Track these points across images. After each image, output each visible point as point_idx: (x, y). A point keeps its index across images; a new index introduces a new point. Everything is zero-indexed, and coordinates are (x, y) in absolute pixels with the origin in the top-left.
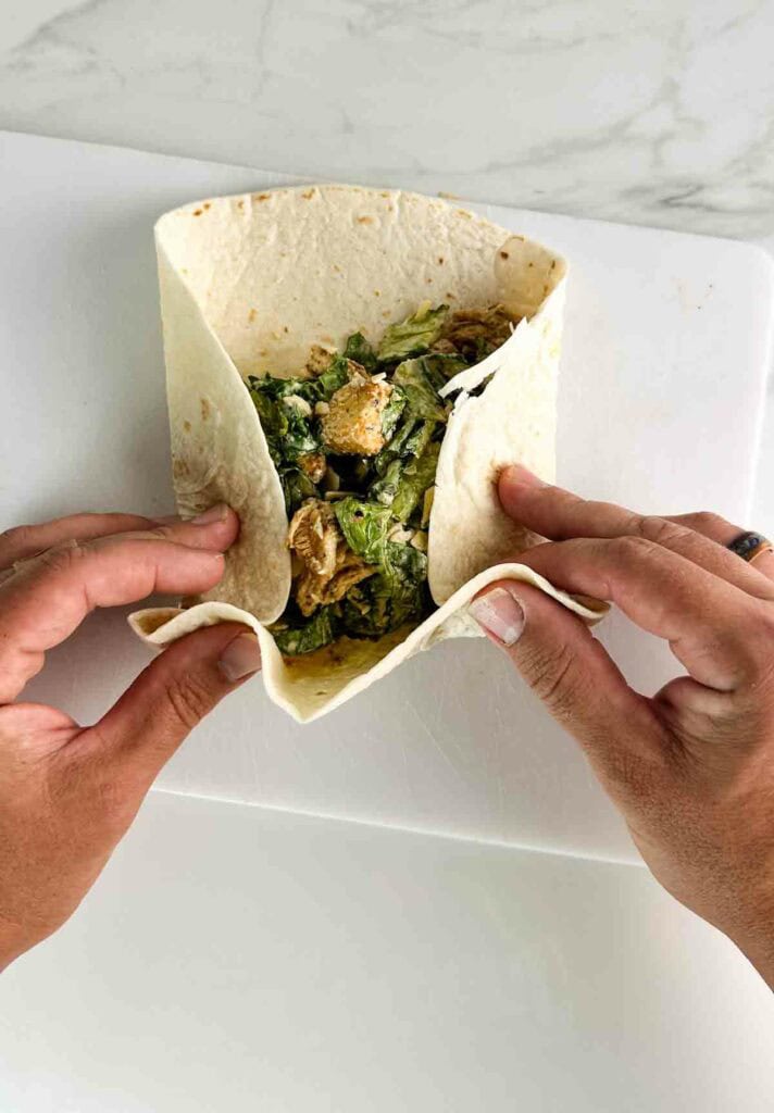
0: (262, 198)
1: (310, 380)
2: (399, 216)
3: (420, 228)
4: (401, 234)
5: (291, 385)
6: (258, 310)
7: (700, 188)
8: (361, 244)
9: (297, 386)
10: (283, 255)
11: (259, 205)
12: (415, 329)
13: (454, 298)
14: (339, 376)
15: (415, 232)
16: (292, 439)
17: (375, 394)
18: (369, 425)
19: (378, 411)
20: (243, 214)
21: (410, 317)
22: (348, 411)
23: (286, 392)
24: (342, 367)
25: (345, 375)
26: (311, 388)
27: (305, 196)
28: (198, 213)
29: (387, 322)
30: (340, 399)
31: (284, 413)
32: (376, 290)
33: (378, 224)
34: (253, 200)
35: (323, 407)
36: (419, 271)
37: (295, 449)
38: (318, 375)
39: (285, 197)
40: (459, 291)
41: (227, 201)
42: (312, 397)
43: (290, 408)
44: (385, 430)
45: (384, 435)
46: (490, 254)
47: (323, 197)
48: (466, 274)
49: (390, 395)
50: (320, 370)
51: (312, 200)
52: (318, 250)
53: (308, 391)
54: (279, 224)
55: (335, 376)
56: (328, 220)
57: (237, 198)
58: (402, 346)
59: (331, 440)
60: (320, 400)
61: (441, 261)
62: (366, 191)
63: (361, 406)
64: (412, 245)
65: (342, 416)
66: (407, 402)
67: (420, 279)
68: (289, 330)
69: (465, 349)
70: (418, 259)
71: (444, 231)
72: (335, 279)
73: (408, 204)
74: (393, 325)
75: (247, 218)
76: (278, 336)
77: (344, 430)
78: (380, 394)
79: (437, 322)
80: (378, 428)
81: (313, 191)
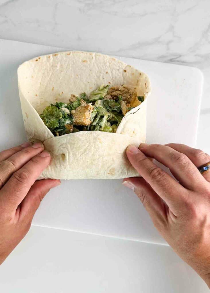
0: (56, 55)
1: (70, 104)
2: (95, 61)
3: (101, 63)
4: (95, 65)
5: (64, 104)
6: (54, 87)
7: (180, 56)
8: (84, 68)
9: (66, 105)
10: (62, 71)
11: (55, 57)
12: (100, 92)
13: (111, 83)
14: (78, 103)
15: (99, 64)
16: (63, 120)
17: (89, 108)
18: (87, 117)
19: (89, 113)
20: (50, 60)
21: (98, 89)
22: (81, 113)
23: (63, 107)
24: (79, 101)
25: (80, 103)
26: (70, 106)
27: (68, 54)
28: (37, 60)
29: (91, 90)
30: (79, 109)
31: (61, 112)
32: (89, 81)
33: (89, 62)
34: (53, 56)
35: (74, 112)
36: (101, 75)
37: (64, 123)
38: (72, 103)
39: (62, 55)
40: (112, 82)
41: (45, 56)
42: (70, 108)
43: (63, 111)
44: (91, 119)
45: (91, 120)
46: (121, 70)
47: (73, 54)
48: (114, 77)
49: (93, 109)
50: (73, 101)
51: (70, 55)
52: (72, 70)
53: (69, 107)
54: (61, 62)
55: (77, 103)
56: (74, 61)
57: (48, 56)
58: (96, 97)
59: (75, 121)
60: (73, 109)
61: (107, 73)
62: (85, 53)
63: (85, 112)
64: (98, 68)
65: (79, 114)
66: (98, 111)
67: (101, 78)
68: (64, 93)
69: (115, 98)
70: (100, 72)
71: (108, 64)
72: (76, 78)
73: (98, 57)
74: (93, 91)
75: (51, 61)
76: (60, 94)
77: (80, 118)
78: (90, 109)
79: (106, 90)
80: (89, 118)
81: (70, 53)
